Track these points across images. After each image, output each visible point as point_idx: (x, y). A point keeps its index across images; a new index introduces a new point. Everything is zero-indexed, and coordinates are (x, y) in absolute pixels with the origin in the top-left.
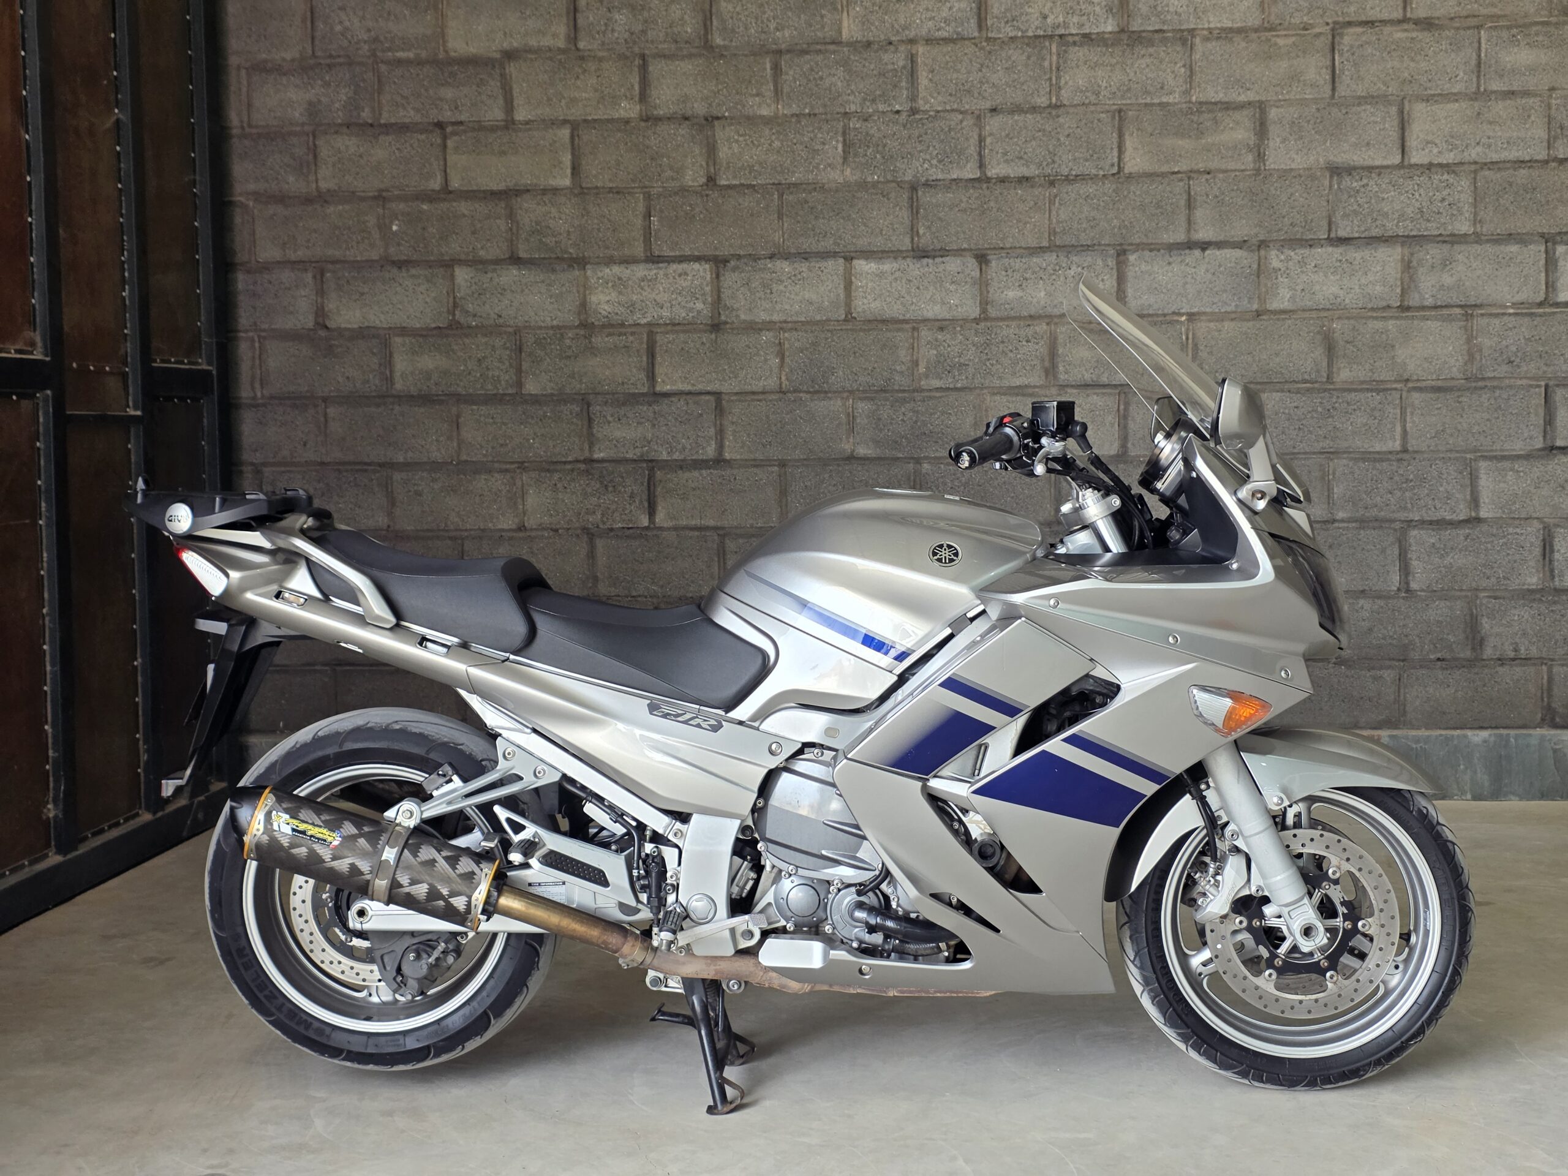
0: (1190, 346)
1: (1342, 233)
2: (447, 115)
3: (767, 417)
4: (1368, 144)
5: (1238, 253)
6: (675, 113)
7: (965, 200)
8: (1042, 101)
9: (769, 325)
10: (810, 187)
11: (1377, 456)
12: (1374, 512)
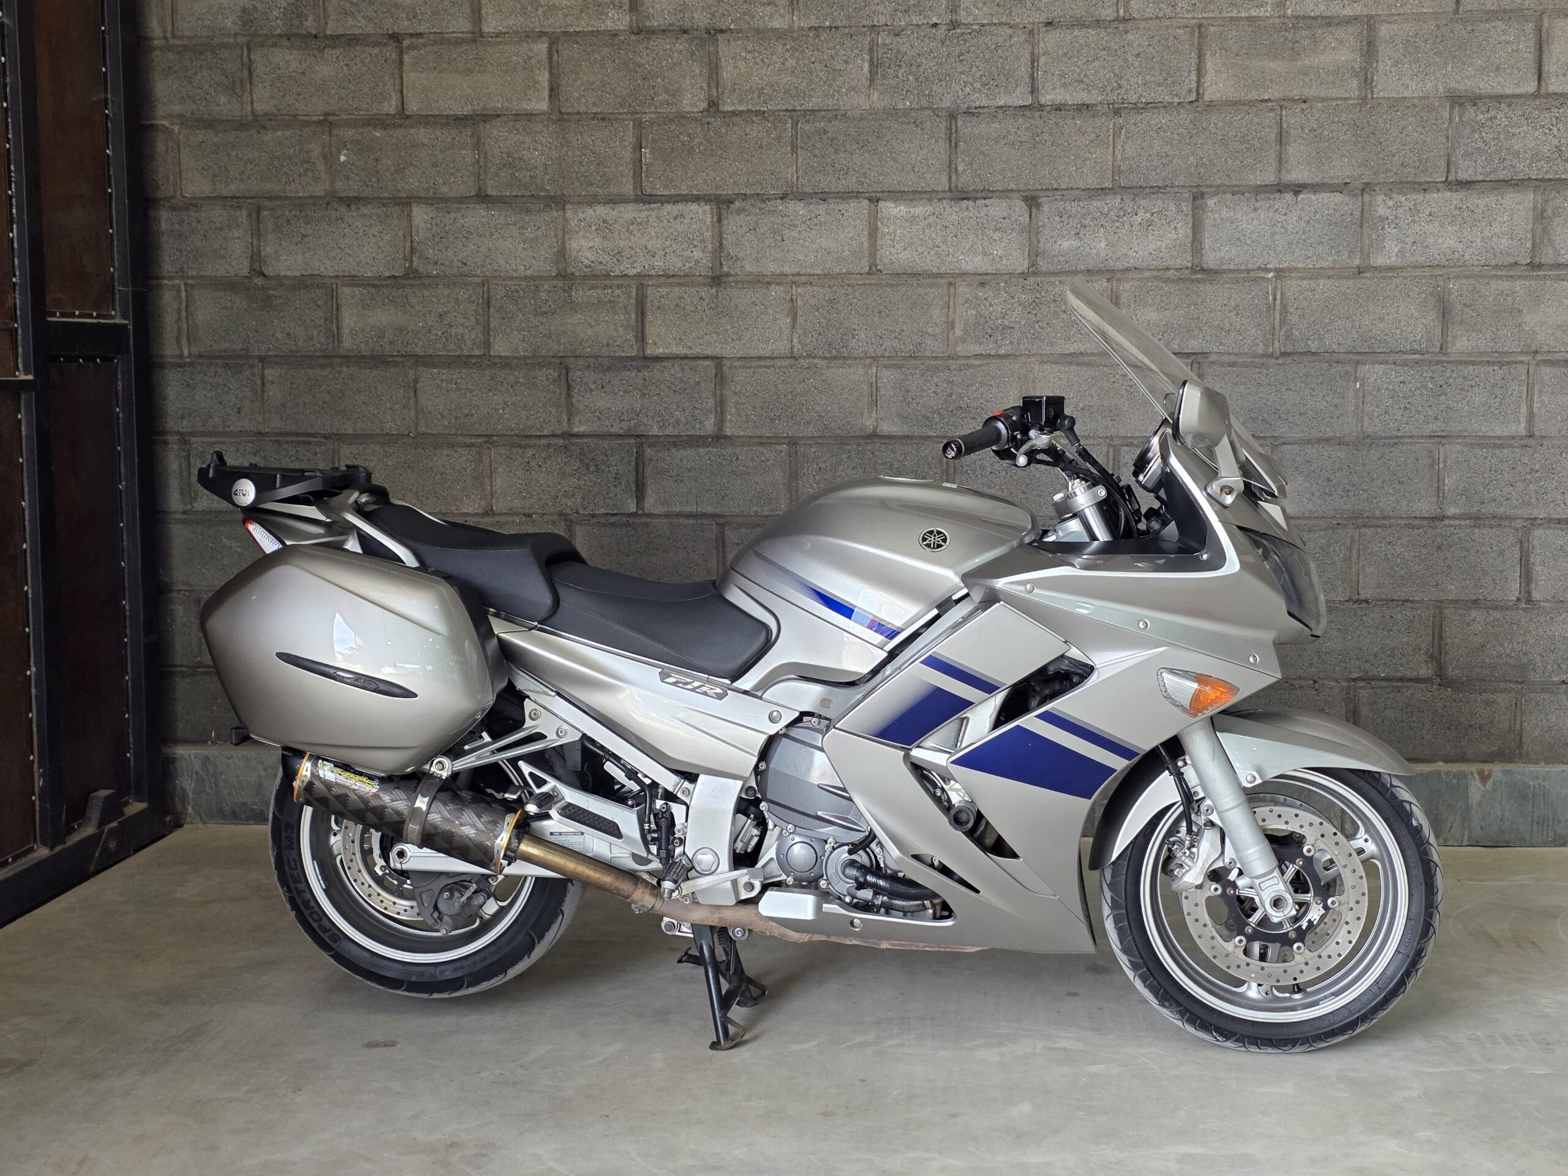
0: (1278, 308)
1: (1463, 176)
2: (404, 25)
3: (776, 386)
4: (1498, 68)
5: (1337, 197)
6: (671, 25)
7: (1013, 131)
8: (1108, 13)
9: (778, 279)
10: (830, 115)
11: (1498, 442)
12: (1491, 508)
